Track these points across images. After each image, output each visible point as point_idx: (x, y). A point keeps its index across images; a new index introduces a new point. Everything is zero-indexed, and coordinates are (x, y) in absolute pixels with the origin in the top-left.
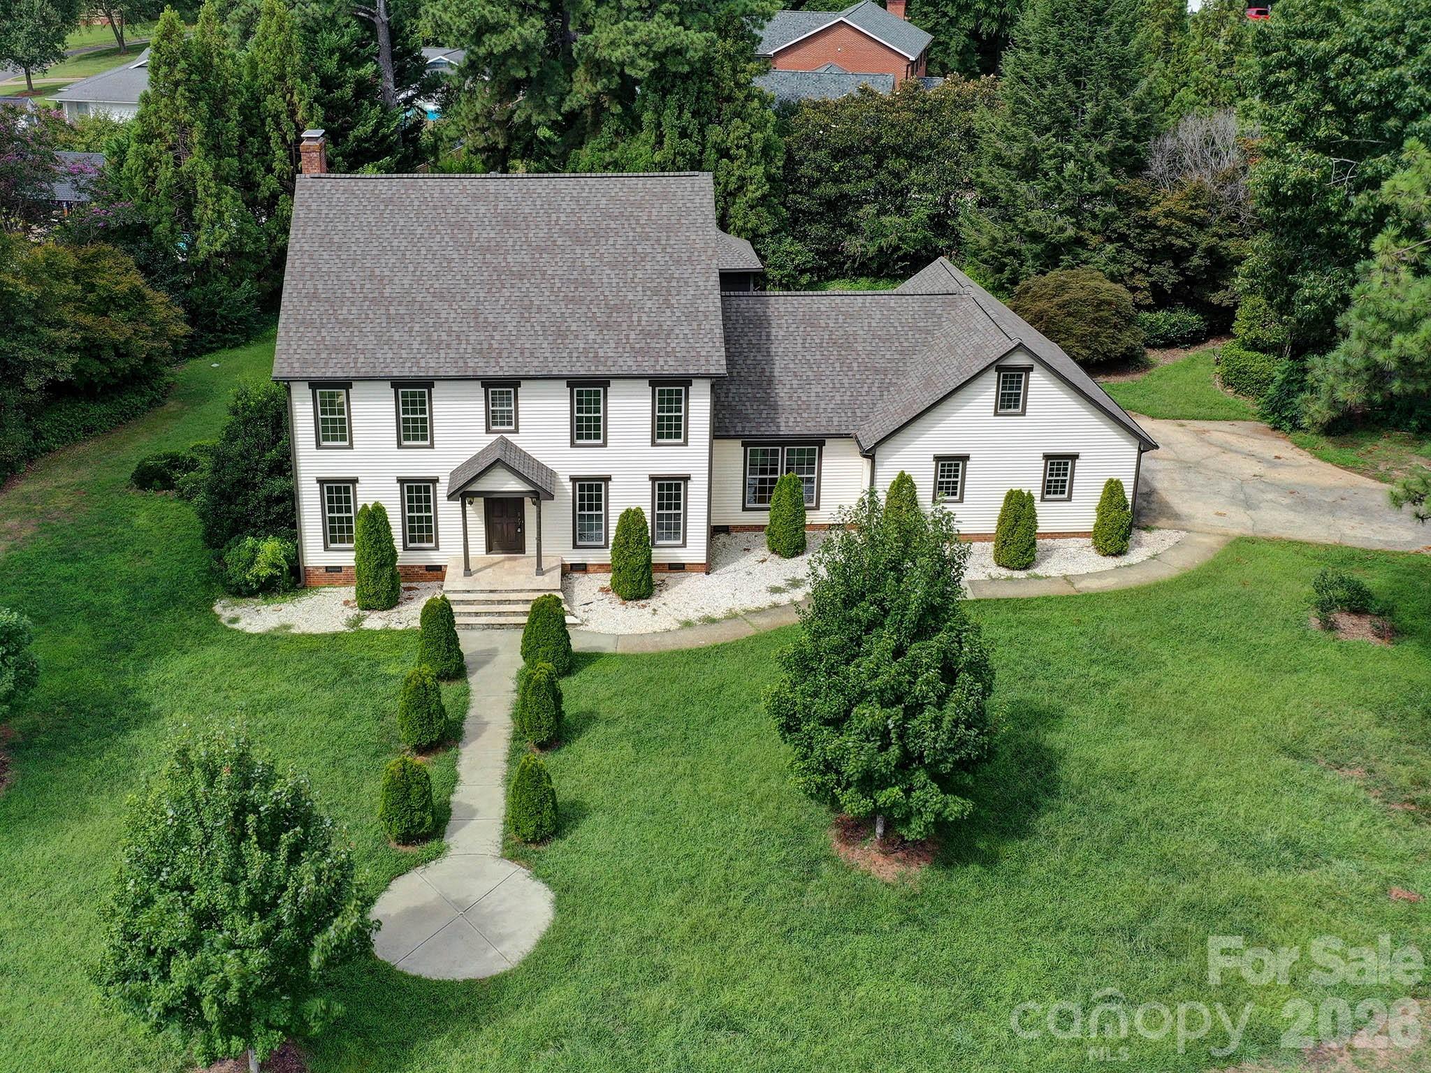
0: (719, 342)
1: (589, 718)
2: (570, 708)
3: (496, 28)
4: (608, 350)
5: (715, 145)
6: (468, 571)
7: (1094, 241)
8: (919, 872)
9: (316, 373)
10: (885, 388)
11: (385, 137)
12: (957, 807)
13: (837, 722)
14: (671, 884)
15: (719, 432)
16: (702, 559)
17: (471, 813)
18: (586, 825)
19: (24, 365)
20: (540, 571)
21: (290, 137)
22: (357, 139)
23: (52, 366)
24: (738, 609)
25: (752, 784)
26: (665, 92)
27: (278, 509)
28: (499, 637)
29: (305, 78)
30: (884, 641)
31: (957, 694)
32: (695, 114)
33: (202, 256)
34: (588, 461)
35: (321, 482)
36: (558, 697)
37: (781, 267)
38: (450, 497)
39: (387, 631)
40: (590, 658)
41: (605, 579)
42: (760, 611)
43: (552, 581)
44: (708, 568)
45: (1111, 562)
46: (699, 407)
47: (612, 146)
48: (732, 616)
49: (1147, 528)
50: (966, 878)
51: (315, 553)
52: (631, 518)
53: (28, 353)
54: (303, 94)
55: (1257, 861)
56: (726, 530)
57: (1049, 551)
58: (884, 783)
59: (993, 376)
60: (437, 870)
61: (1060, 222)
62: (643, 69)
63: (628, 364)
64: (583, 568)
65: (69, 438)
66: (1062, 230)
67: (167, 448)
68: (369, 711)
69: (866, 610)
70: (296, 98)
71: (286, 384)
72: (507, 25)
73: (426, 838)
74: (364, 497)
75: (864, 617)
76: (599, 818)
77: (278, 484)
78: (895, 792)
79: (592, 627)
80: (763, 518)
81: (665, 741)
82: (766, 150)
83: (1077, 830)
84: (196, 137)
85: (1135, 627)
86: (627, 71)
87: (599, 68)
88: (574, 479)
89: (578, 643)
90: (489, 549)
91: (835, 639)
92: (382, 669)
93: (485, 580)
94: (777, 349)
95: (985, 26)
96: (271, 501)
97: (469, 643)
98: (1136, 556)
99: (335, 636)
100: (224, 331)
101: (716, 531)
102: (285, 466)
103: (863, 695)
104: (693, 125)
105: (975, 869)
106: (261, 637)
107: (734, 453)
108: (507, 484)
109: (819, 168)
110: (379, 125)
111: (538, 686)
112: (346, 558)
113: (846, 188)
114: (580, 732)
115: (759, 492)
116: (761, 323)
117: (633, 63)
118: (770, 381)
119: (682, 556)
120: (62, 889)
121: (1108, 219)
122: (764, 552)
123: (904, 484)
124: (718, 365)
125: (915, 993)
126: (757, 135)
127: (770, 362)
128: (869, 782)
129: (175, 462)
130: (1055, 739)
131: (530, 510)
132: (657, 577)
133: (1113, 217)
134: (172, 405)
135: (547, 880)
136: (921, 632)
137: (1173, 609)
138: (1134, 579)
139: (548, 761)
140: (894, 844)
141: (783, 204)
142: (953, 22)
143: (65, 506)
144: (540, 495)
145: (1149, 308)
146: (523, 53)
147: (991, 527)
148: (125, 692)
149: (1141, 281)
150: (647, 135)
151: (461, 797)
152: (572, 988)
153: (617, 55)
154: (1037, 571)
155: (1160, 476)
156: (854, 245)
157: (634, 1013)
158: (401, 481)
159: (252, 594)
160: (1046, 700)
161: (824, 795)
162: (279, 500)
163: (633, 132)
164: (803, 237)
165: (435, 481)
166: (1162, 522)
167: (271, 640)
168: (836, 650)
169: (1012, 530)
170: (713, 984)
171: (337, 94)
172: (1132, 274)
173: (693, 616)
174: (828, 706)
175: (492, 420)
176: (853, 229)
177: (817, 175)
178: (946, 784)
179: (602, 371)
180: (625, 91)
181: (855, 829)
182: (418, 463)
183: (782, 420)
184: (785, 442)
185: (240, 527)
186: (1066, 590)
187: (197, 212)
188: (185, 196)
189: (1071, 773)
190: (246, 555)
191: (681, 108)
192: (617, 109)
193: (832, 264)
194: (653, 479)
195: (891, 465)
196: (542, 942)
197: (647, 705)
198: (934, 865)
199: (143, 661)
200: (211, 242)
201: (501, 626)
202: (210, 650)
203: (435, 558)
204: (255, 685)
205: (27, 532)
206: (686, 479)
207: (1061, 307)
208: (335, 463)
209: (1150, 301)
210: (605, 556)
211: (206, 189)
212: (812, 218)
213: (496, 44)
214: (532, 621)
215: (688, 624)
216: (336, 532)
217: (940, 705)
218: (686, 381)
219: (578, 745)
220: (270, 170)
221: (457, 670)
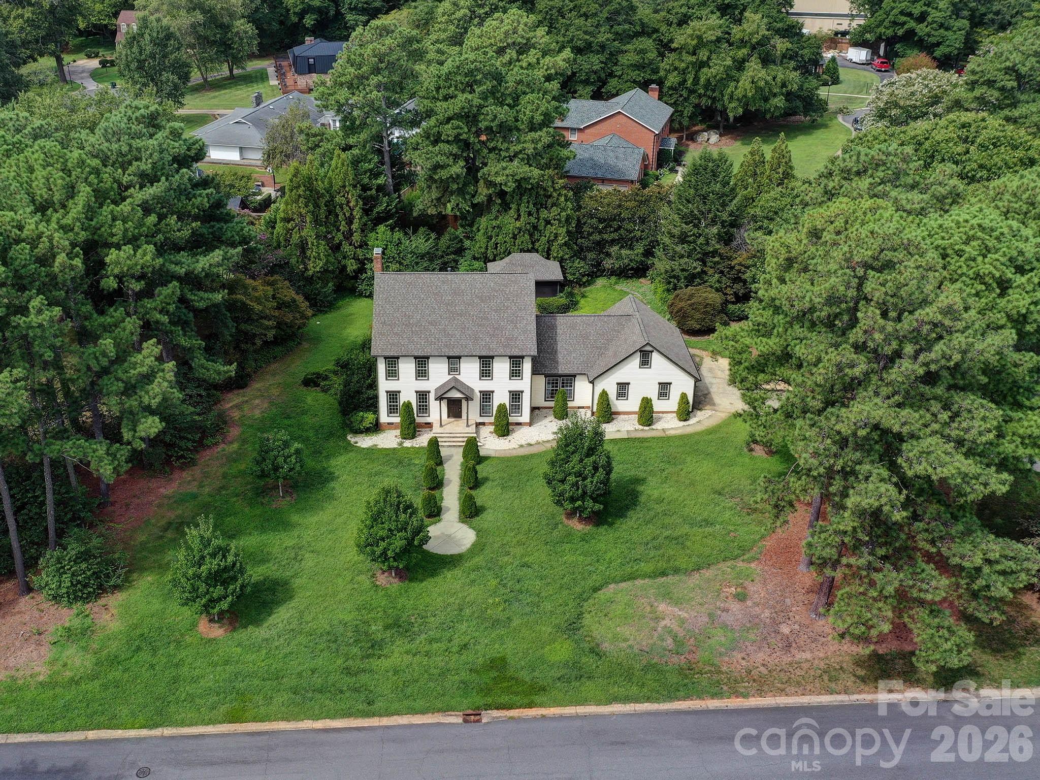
0: (535, 342)
1: (486, 479)
2: (480, 476)
3: (442, 167)
4: (493, 345)
5: (544, 218)
6: (441, 425)
7: (711, 271)
8: (589, 528)
9: (387, 354)
10: (600, 355)
11: (390, 210)
12: (598, 507)
13: (563, 481)
14: (512, 530)
15: (535, 372)
16: (528, 421)
17: (448, 509)
18: (485, 513)
19: (255, 335)
20: (468, 426)
21: (348, 215)
22: (377, 213)
23: (265, 335)
24: (540, 440)
25: (539, 501)
26: (522, 195)
27: (371, 402)
28: (453, 450)
29: (355, 186)
30: (576, 458)
31: (598, 474)
32: (534, 205)
33: (310, 273)
34: (486, 385)
35: (387, 392)
36: (476, 473)
37: (574, 274)
38: (436, 399)
39: (412, 447)
40: (486, 458)
41: (492, 428)
42: (548, 441)
43: (473, 429)
44: (530, 424)
45: (682, 423)
46: (527, 367)
47: (496, 218)
48: (538, 443)
49: (700, 410)
50: (602, 529)
51: (384, 418)
52: (502, 407)
53: (258, 331)
54: (353, 196)
55: (692, 525)
56: (538, 408)
57: (659, 419)
58: (577, 500)
59: (639, 354)
60: (439, 525)
61: (695, 265)
62: (510, 187)
63: (501, 351)
64: (483, 424)
65: (268, 363)
66: (695, 268)
67: (312, 370)
68: (411, 476)
69: (571, 448)
70: (350, 196)
71: (375, 359)
72: (448, 165)
73: (435, 516)
74: (403, 399)
75: (571, 450)
76: (489, 510)
77: (371, 393)
78: (580, 503)
79: (487, 447)
80: (552, 404)
81: (512, 487)
82: (568, 219)
83: (639, 516)
84: (308, 220)
85: (680, 450)
86: (503, 187)
87: (490, 184)
88: (480, 392)
89: (482, 453)
90: (449, 417)
91: (563, 456)
92: (413, 461)
93: (448, 429)
94: (559, 338)
95: (704, 101)
96: (369, 399)
97: (444, 452)
98: (692, 421)
99: (394, 449)
100: (321, 306)
101: (533, 409)
102: (374, 385)
103: (570, 474)
104: (534, 210)
105: (606, 526)
106: (368, 449)
107: (542, 380)
108: (456, 395)
109: (592, 227)
110: (387, 206)
111: (470, 469)
112: (396, 420)
113: (605, 236)
114: (483, 484)
115: (551, 394)
116: (553, 328)
117: (506, 184)
118: (556, 352)
119: (520, 420)
120: (323, 529)
121: (716, 263)
122: (552, 418)
123: (604, 394)
124: (534, 352)
125: (581, 558)
126: (564, 214)
127: (556, 344)
128: (573, 500)
129: (319, 376)
130: (641, 488)
131: (464, 403)
132: (511, 427)
133: (718, 263)
134: (306, 345)
135: (473, 528)
136: (588, 455)
137: (697, 443)
138: (689, 430)
139: (473, 492)
140: (581, 519)
141: (576, 243)
142: (686, 99)
143: (276, 394)
144: (468, 399)
145: (733, 303)
146: (454, 179)
147: (637, 409)
148: (324, 469)
149: (729, 291)
150: (512, 212)
151: (444, 504)
152: (482, 557)
153: (499, 180)
154: (653, 427)
155: (714, 386)
156: (608, 263)
157: (500, 563)
158: (417, 392)
159: (362, 432)
160: (643, 475)
161: (559, 503)
162: (371, 399)
163: (506, 211)
164: (584, 259)
165: (429, 392)
166: (708, 407)
167: (372, 450)
168: (562, 460)
169: (644, 412)
170: (522, 556)
171: (369, 193)
172: (726, 288)
173: (524, 443)
174: (560, 476)
175: (451, 370)
176: (608, 255)
177: (591, 230)
178: (595, 500)
179: (491, 354)
180: (502, 194)
181: (571, 515)
182: (423, 385)
183: (560, 368)
184: (560, 376)
185: (357, 408)
186: (662, 435)
187: (308, 253)
188: (303, 246)
189: (643, 499)
190: (359, 419)
191: (528, 202)
192: (499, 201)
193: (598, 270)
194: (510, 392)
195: (600, 386)
196: (473, 545)
197: (506, 475)
198: (594, 526)
199: (328, 457)
200: (315, 266)
201: (454, 446)
202: (351, 454)
203: (428, 420)
204: (369, 467)
205: (266, 405)
206: (522, 392)
207: (690, 306)
208: (392, 385)
209: (733, 300)
210: (492, 419)
211: (312, 243)
212: (589, 250)
213: (443, 174)
214: (466, 446)
215: (522, 446)
216: (392, 410)
217: (592, 477)
218: (523, 357)
219: (483, 488)
220: (338, 230)
221: (440, 462)
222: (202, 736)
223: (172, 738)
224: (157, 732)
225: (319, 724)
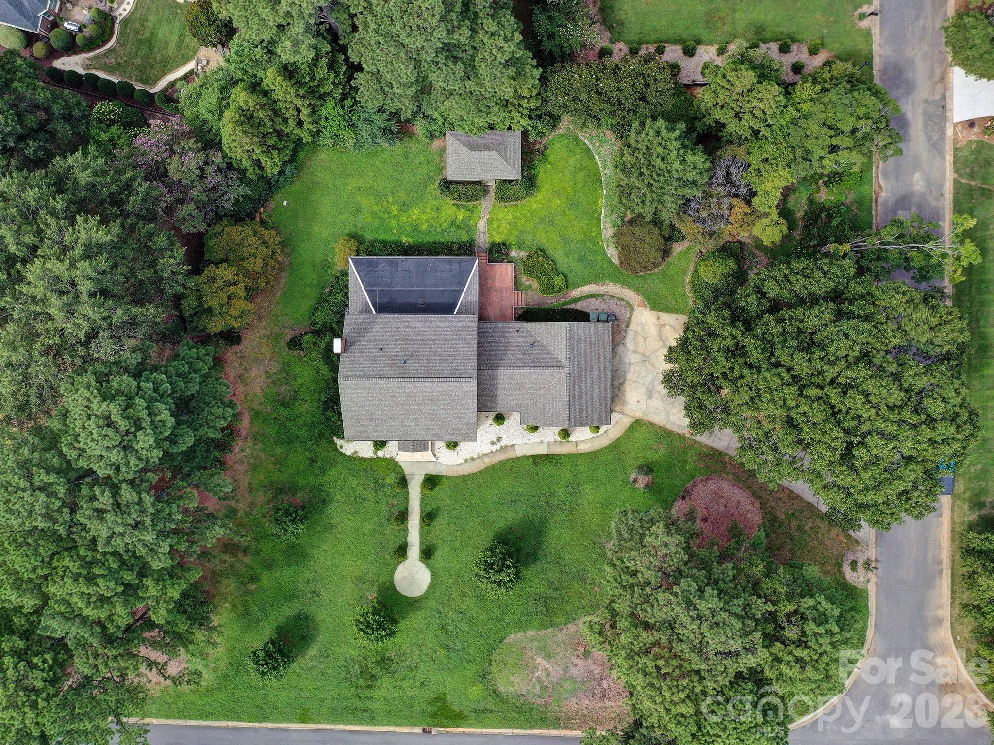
1: (439, 509)
17: (412, 545)
24: (480, 453)
28: (415, 466)
39: (384, 458)
40: (439, 479)
42: (487, 455)
48: (479, 457)
60: (406, 564)
68: (385, 502)
79: (440, 460)
92: (386, 480)
98: (601, 431)
106: (351, 458)
114: (436, 516)
116: (495, 378)
118: (496, 396)
127: (497, 390)
135: (429, 568)
151: (409, 538)
154: (569, 439)
166: (618, 408)
183: (498, 407)
186: (575, 450)
196: (428, 587)
201: (416, 462)
215: (466, 460)
222: (286, 730)
223: (273, 729)
224: (264, 725)
225: (347, 727)
